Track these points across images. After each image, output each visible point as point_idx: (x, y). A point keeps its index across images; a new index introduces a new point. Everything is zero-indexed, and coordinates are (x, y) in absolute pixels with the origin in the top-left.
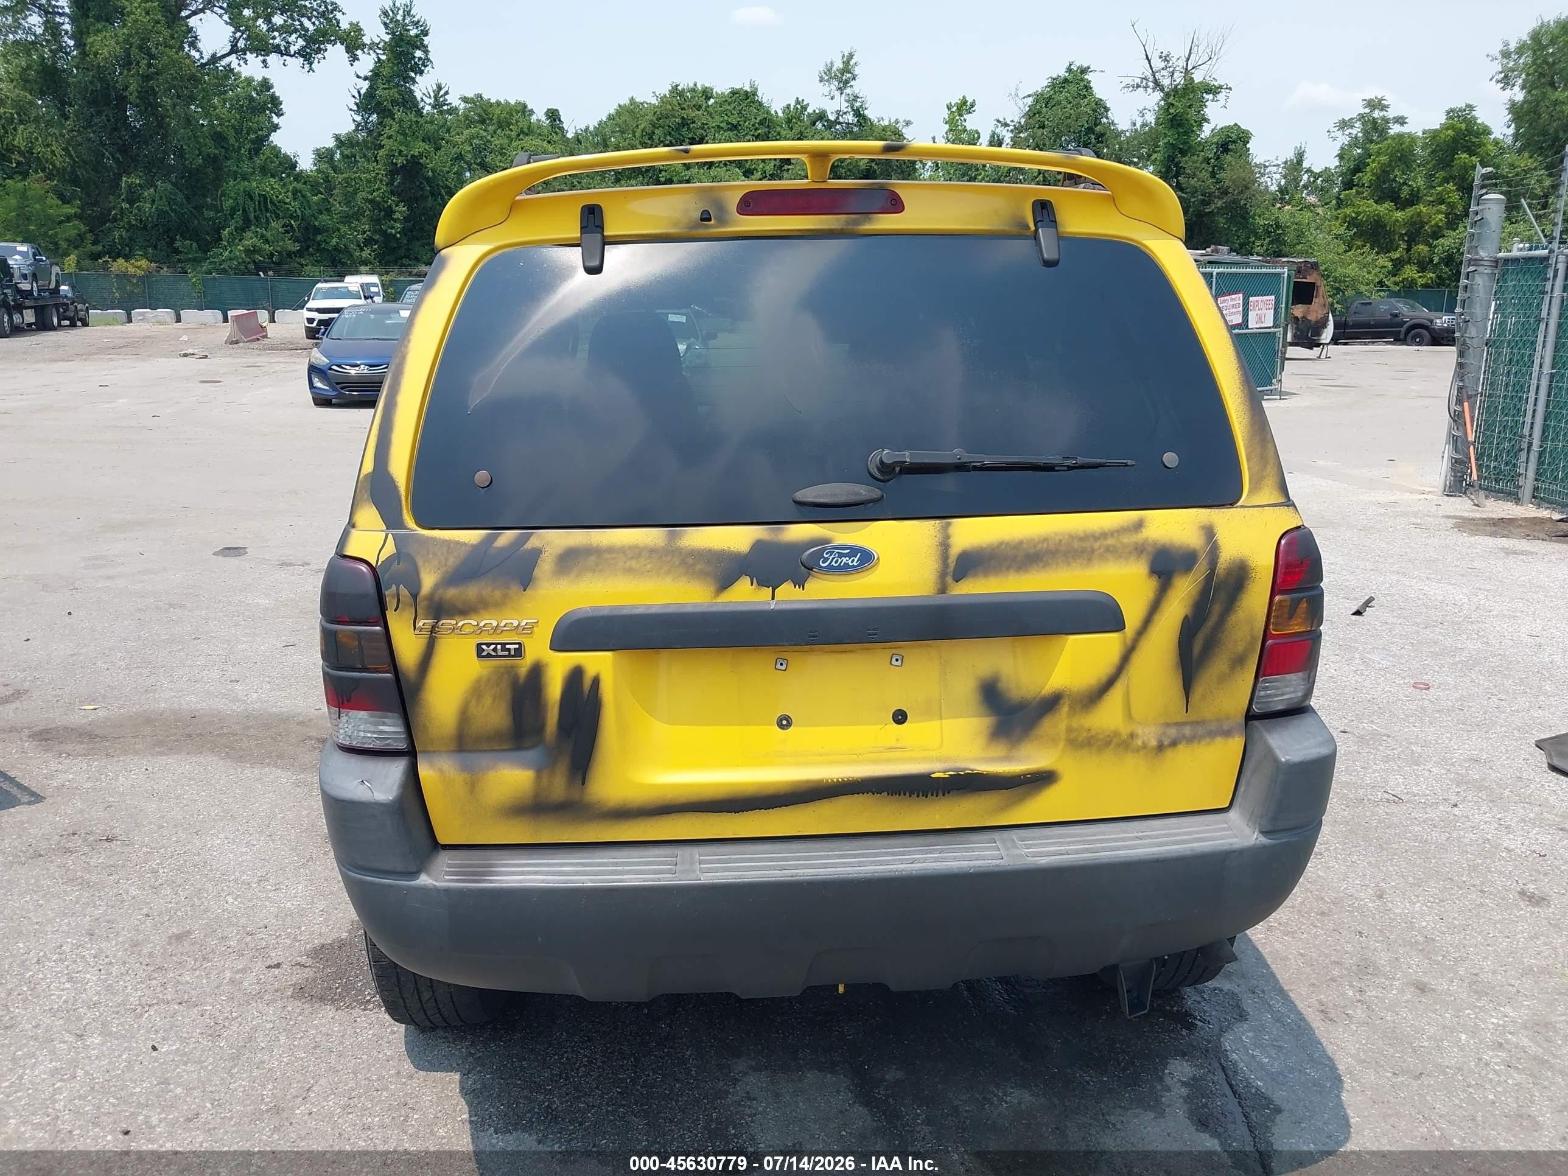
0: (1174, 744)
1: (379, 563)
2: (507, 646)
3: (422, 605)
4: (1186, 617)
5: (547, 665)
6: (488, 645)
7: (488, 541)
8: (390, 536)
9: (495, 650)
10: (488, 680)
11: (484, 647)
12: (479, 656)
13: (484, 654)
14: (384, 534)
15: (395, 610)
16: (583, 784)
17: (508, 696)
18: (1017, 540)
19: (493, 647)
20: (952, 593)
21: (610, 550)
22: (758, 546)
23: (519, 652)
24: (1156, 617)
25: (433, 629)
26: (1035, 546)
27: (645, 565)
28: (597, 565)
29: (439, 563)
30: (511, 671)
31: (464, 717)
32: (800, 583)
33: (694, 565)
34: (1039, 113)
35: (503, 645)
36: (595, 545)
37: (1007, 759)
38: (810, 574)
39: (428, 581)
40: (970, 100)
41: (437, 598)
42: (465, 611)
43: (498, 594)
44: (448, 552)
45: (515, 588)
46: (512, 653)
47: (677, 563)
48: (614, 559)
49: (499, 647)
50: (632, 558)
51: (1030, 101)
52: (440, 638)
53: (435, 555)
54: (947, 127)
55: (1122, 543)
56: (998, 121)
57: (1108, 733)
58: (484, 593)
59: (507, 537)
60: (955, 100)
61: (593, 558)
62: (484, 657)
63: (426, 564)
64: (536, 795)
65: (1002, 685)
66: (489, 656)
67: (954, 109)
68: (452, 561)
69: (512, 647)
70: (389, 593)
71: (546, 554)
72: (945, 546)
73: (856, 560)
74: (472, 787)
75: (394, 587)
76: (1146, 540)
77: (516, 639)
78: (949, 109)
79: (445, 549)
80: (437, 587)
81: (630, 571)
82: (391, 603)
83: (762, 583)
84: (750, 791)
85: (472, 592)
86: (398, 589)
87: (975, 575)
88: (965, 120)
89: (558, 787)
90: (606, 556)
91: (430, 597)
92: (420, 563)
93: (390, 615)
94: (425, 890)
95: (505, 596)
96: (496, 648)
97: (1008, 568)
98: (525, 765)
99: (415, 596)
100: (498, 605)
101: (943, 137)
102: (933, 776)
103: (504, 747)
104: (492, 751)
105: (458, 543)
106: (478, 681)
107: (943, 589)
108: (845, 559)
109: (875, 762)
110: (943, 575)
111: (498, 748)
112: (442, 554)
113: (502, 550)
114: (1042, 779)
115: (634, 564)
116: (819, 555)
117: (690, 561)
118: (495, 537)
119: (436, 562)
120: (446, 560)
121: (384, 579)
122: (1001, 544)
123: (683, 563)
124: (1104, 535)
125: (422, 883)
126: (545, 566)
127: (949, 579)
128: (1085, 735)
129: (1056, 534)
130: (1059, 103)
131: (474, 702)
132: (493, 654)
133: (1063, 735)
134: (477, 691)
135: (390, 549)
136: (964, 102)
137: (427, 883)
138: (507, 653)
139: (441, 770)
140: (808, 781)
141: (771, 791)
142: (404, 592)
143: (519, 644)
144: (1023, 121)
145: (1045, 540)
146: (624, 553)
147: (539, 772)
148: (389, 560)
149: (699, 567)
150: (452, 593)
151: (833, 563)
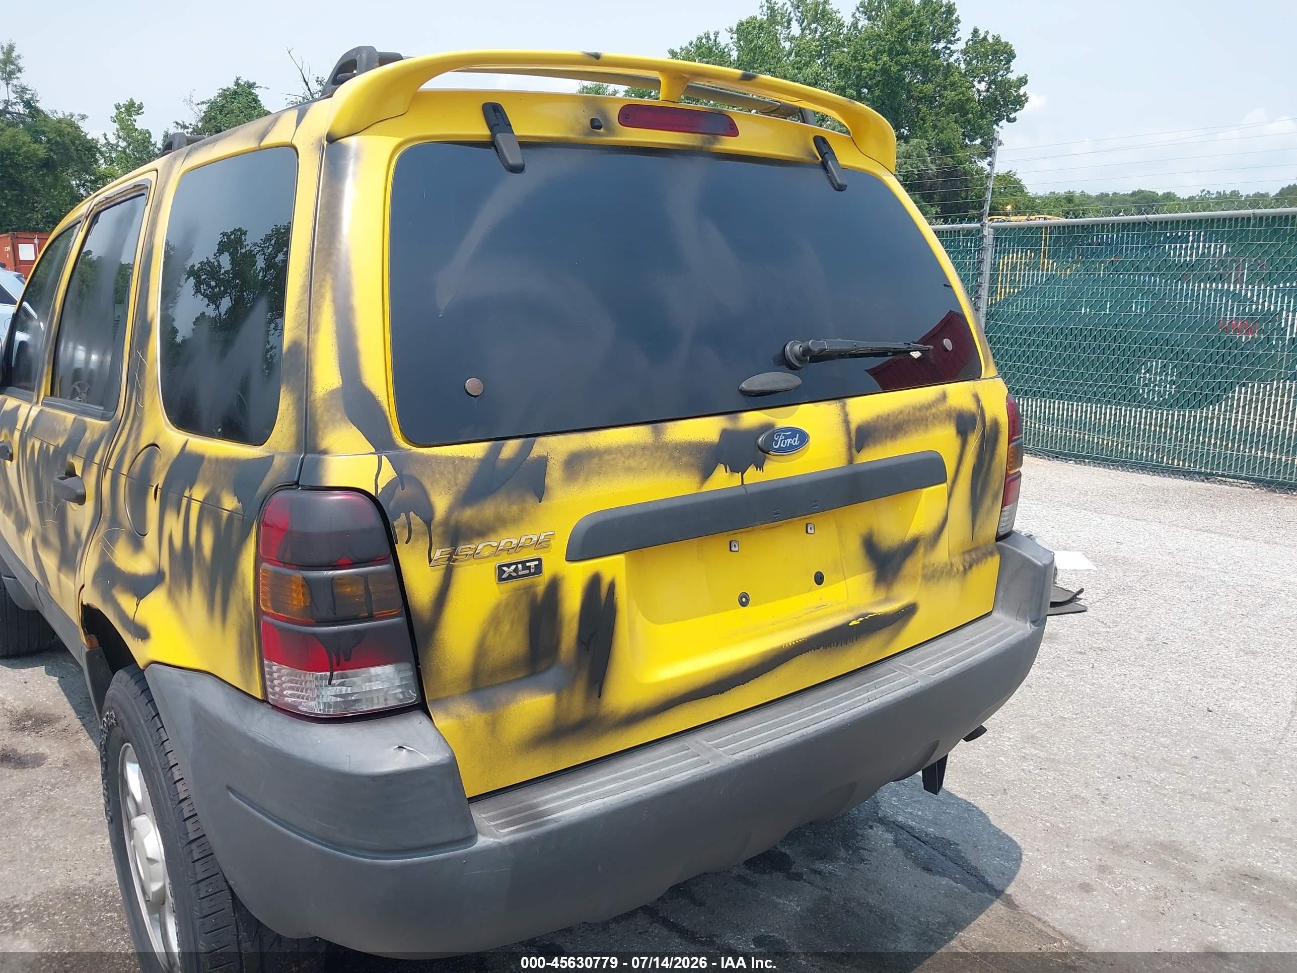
0: (971, 567)
1: (380, 491)
2: (528, 564)
3: (437, 531)
4: (974, 466)
5: (563, 578)
6: (509, 566)
7: (493, 454)
8: (384, 458)
9: (516, 570)
10: (507, 604)
11: (505, 569)
12: (501, 579)
13: (505, 576)
14: (375, 457)
15: (407, 543)
16: (599, 697)
17: (526, 619)
18: (886, 414)
19: (513, 567)
20: (857, 463)
21: (609, 451)
22: (725, 434)
23: (539, 569)
24: (961, 468)
25: (451, 559)
26: (897, 418)
27: (641, 463)
28: (601, 468)
29: (449, 482)
30: (530, 588)
31: (481, 651)
32: (760, 466)
33: (680, 458)
34: (215, 118)
35: (523, 563)
36: (594, 447)
37: (887, 600)
38: (765, 456)
39: (441, 503)
40: (137, 103)
41: (452, 522)
42: (482, 532)
43: (515, 509)
44: (455, 468)
45: (531, 500)
46: (533, 571)
47: (667, 457)
48: (613, 460)
49: (520, 566)
50: (628, 457)
51: (204, 107)
52: (458, 567)
53: (441, 473)
54: (116, 126)
55: (939, 411)
56: (177, 123)
57: (942, 565)
58: (501, 510)
59: (510, 448)
60: (123, 101)
61: (595, 461)
62: (505, 579)
63: (434, 484)
64: (557, 719)
65: (875, 539)
66: (510, 577)
67: (123, 110)
68: (462, 479)
69: (532, 564)
70: (398, 525)
71: (553, 462)
72: (846, 422)
73: (797, 439)
74: (493, 727)
75: (403, 516)
76: (950, 407)
77: (535, 556)
78: (117, 109)
79: (450, 468)
80: (451, 510)
81: (629, 470)
82: (401, 533)
83: (734, 470)
84: (732, 669)
85: (488, 510)
86: (408, 517)
87: (868, 445)
88: (135, 121)
89: (577, 706)
90: (607, 457)
91: (446, 522)
92: (428, 485)
93: (402, 550)
94: (488, 852)
95: (522, 510)
96: (517, 567)
97: (886, 437)
98: (544, 689)
99: (428, 521)
100: (516, 521)
101: (114, 134)
102: (850, 624)
103: (520, 676)
104: (508, 682)
105: (462, 459)
106: (497, 607)
107: (851, 460)
108: (789, 440)
109: (809, 621)
110: (850, 448)
111: (514, 677)
112: (449, 473)
113: (510, 461)
114: (910, 611)
115: (632, 462)
116: (770, 439)
117: (676, 454)
118: (498, 450)
119: (446, 482)
120: (455, 479)
121: (389, 507)
122: (878, 417)
123: (672, 457)
124: (930, 406)
125: (480, 845)
126: (554, 474)
127: (854, 451)
128: (931, 569)
129: (905, 406)
130: (232, 111)
131: (491, 633)
132: (515, 574)
133: (920, 573)
134: (495, 620)
135: (388, 473)
136: (132, 104)
137: (488, 843)
138: (527, 572)
139: (459, 716)
140: (772, 650)
141: (747, 665)
142: (416, 520)
143: (539, 560)
144: (200, 125)
145: (901, 412)
146: (621, 452)
147: (559, 693)
148: (391, 485)
149: (684, 459)
150: (468, 514)
151: (782, 445)
